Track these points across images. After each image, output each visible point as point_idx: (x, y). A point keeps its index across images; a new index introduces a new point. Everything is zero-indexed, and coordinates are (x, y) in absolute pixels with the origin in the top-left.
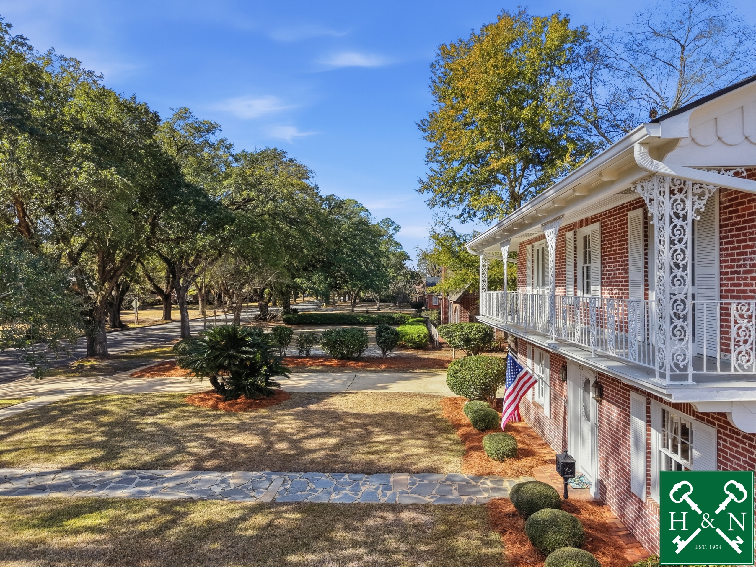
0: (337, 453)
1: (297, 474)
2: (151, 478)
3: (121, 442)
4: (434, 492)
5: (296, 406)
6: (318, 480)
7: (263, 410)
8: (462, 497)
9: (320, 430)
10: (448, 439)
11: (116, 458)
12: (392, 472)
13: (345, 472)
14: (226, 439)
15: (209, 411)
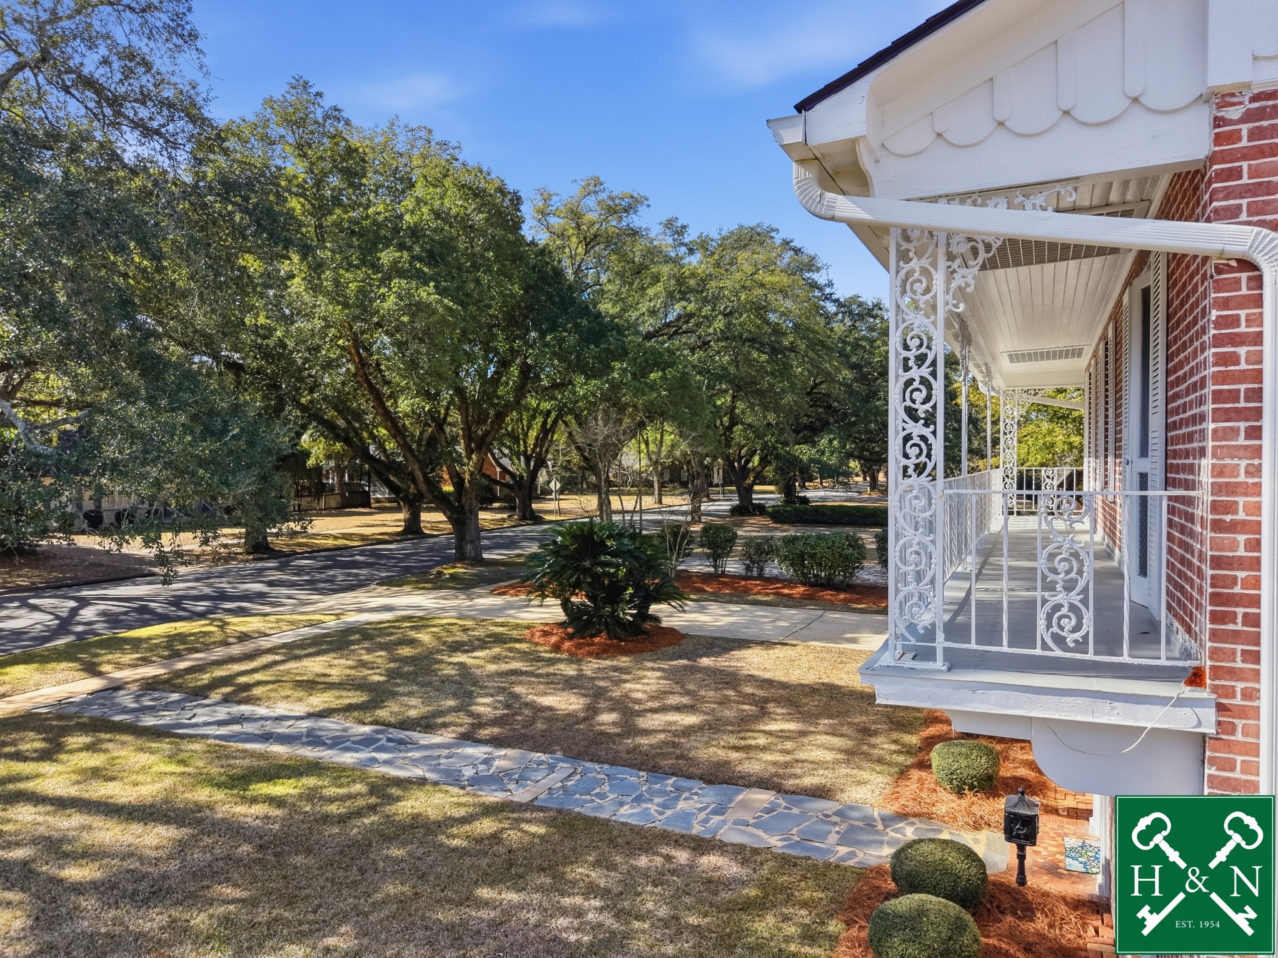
0: (683, 741)
1: (597, 767)
2: (401, 742)
3: (399, 685)
4: (794, 831)
5: (680, 657)
6: (622, 780)
7: (624, 659)
8: (839, 848)
9: (685, 700)
10: (895, 742)
11: (375, 708)
12: (749, 786)
13: (673, 774)
14: (535, 698)
15: (546, 652)
